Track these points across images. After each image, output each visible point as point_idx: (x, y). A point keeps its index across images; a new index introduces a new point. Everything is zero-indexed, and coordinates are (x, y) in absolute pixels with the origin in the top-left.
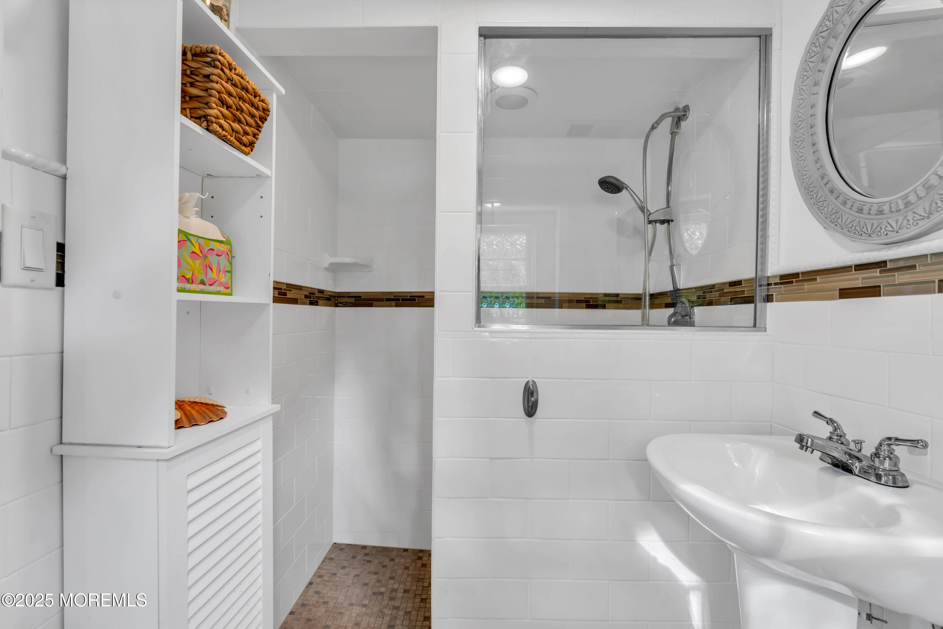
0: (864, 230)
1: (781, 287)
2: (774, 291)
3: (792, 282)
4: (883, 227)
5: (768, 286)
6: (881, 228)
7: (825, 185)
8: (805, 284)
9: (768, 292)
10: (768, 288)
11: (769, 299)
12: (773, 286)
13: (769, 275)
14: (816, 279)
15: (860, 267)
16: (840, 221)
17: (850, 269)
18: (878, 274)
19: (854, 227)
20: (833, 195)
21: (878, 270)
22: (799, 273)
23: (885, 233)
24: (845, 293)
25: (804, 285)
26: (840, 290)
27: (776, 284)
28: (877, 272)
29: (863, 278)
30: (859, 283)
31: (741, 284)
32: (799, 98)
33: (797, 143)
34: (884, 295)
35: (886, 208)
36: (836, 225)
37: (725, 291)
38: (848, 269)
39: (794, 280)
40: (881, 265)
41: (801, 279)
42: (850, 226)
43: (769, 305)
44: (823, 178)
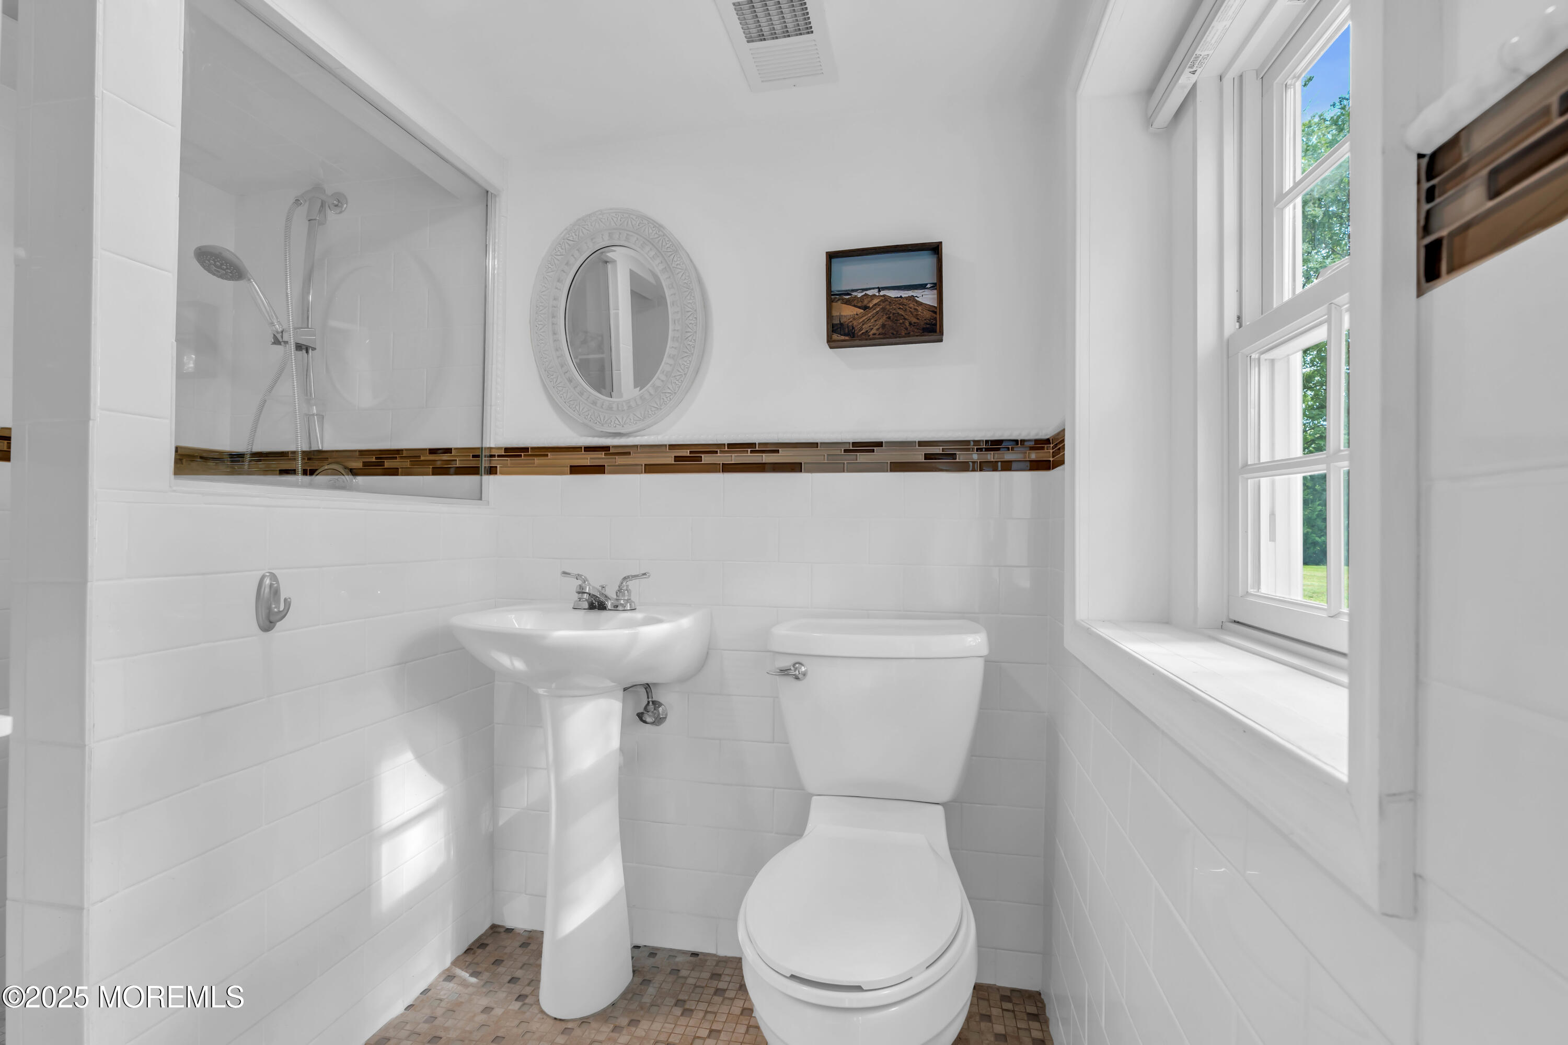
0: (598, 420)
1: (507, 460)
2: (496, 462)
3: (520, 456)
4: (613, 421)
5: (491, 457)
6: (611, 421)
7: (564, 374)
8: (535, 458)
9: (490, 464)
10: (490, 460)
11: (492, 471)
12: (496, 458)
13: (492, 445)
14: (547, 455)
15: (588, 449)
16: (577, 408)
17: (580, 450)
18: (603, 456)
19: (590, 415)
20: (572, 383)
21: (603, 453)
22: (528, 448)
23: (614, 425)
24: (576, 470)
25: (534, 460)
26: (571, 466)
27: (499, 456)
28: (602, 455)
29: (591, 458)
30: (588, 462)
31: (451, 453)
32: (543, 284)
33: (537, 325)
34: (607, 474)
35: (615, 406)
36: (574, 411)
37: (422, 458)
38: (578, 450)
39: (523, 454)
40: (605, 449)
41: (530, 453)
42: (587, 414)
43: (492, 477)
44: (562, 366)
